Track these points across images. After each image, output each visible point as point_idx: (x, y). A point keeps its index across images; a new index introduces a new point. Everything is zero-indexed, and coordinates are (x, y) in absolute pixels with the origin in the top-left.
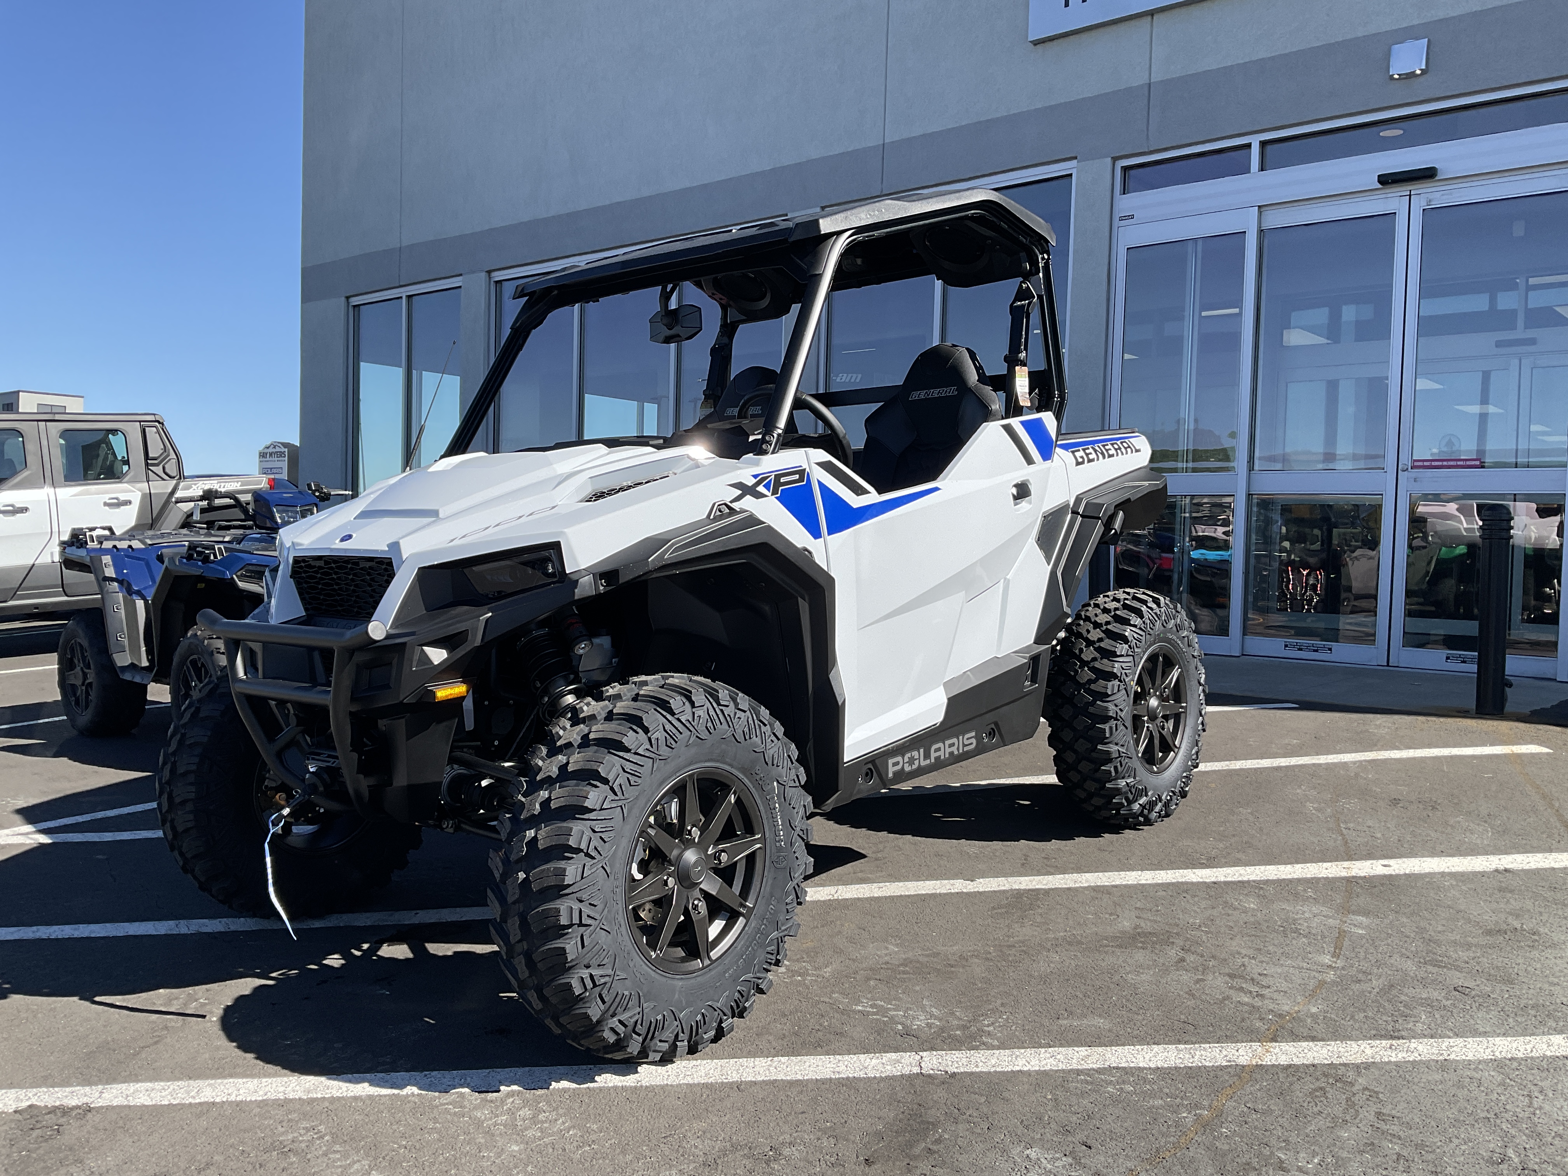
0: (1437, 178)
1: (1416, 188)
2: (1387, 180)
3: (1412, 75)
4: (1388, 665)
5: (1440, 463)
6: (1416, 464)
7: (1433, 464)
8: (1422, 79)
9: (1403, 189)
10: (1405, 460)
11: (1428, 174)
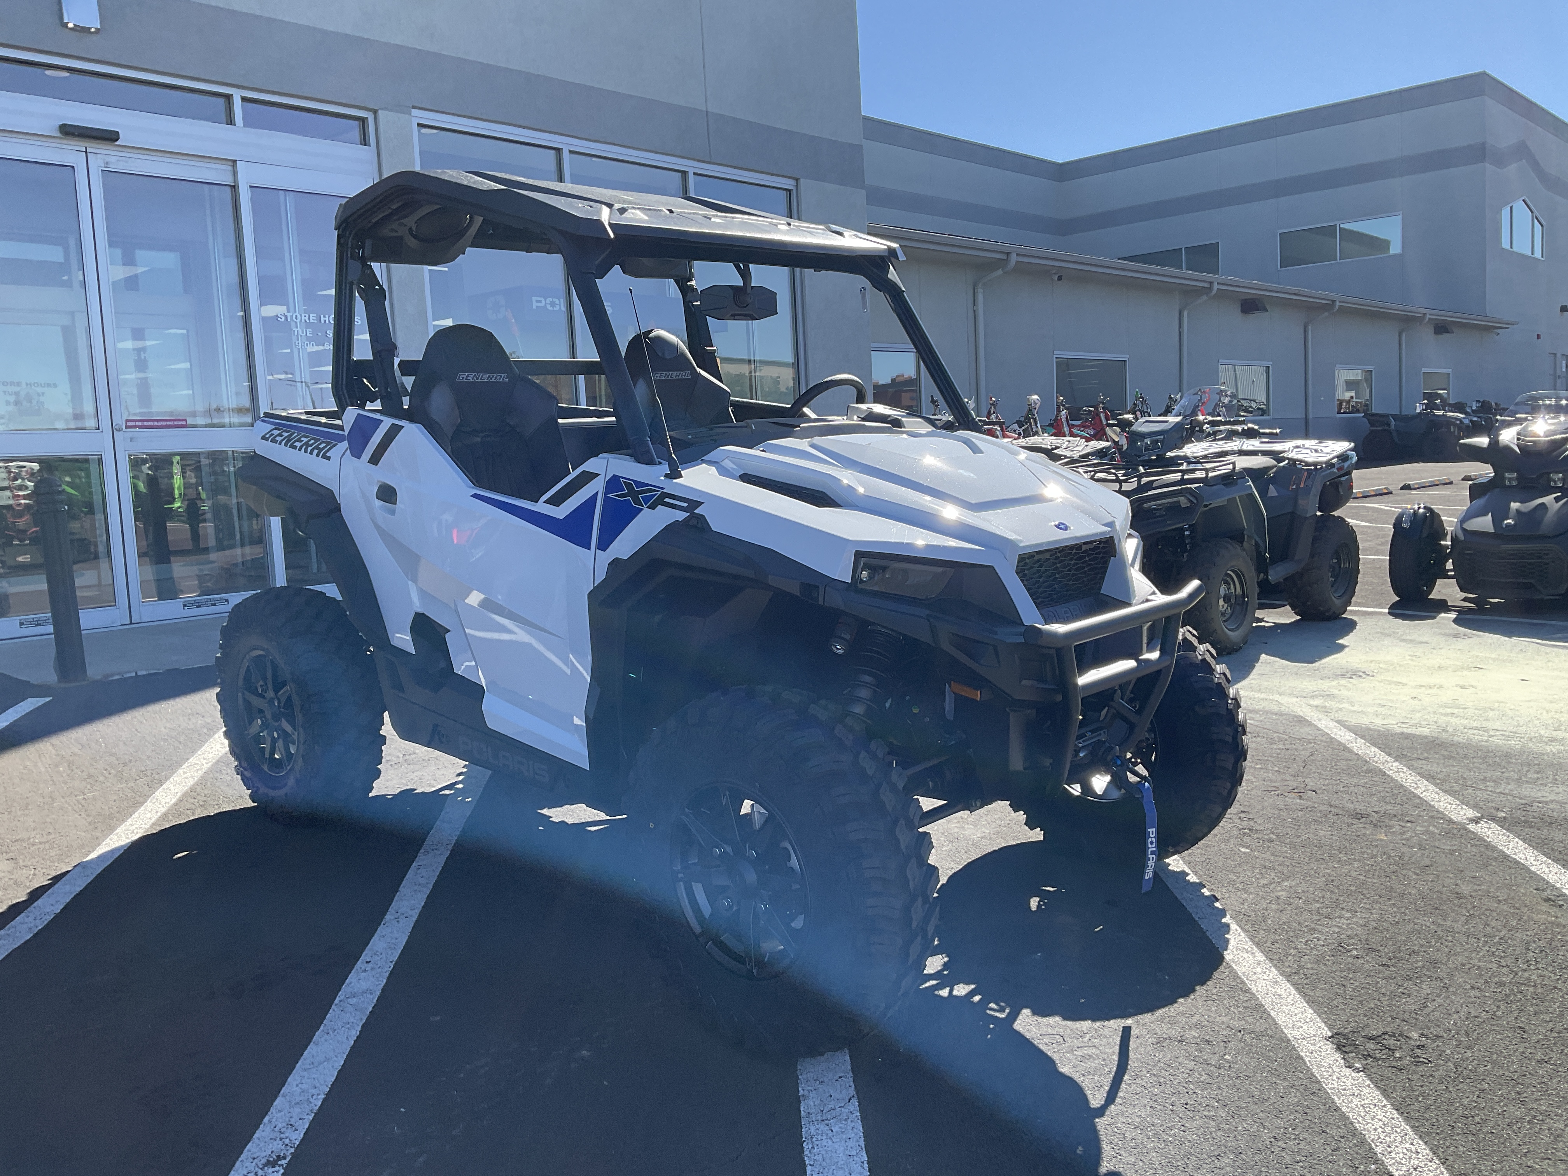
0: (118, 143)
1: (94, 147)
2: (69, 131)
3: (86, 30)
4: (131, 623)
5: (151, 423)
6: (129, 424)
7: (145, 423)
8: (95, 38)
9: (81, 145)
10: (119, 420)
11: (110, 137)
